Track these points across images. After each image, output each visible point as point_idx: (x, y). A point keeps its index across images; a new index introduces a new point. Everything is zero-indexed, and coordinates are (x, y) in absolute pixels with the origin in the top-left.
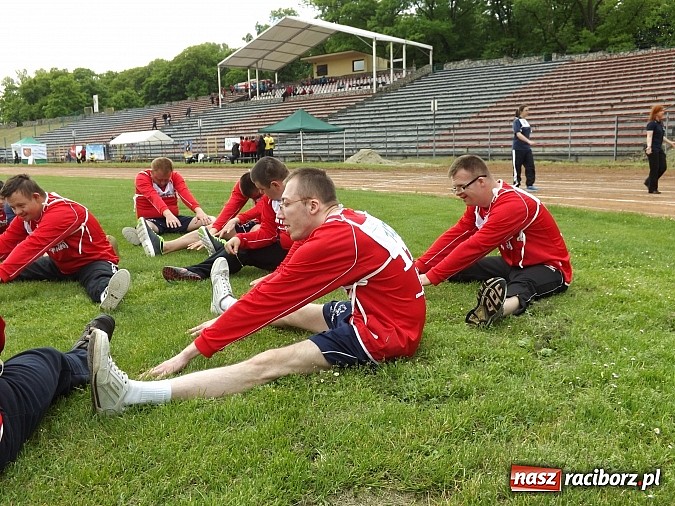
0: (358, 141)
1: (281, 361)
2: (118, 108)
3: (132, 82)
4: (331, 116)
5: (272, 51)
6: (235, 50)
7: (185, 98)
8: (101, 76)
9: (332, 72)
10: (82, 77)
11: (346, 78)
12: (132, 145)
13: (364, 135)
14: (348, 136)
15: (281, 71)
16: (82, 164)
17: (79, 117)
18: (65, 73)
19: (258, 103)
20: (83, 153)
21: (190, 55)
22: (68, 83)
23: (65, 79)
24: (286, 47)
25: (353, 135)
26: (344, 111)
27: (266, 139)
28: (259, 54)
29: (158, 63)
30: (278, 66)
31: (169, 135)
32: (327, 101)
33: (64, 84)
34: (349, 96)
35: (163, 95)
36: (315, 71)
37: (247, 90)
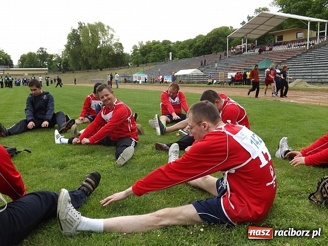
0: (296, 74)
1: (172, 216)
2: (180, 58)
3: (188, 46)
4: (283, 61)
5: (254, 29)
6: (236, 29)
7: (211, 53)
8: (174, 43)
9: (285, 39)
10: (166, 44)
11: (293, 42)
12: (184, 76)
13: (300, 72)
14: (290, 72)
15: (259, 39)
16: (162, 84)
17: (163, 62)
18: (158, 42)
19: (246, 55)
20: (163, 79)
21: (215, 32)
22: (160, 47)
23: (158, 45)
24: (262, 27)
25: (294, 72)
26: (290, 59)
27: (247, 73)
28: (248, 31)
29: (200, 37)
30: (257, 36)
31: (202, 71)
32: (281, 54)
33: (158, 48)
34: (294, 51)
35: (201, 52)
36: (276, 38)
37: (241, 49)
